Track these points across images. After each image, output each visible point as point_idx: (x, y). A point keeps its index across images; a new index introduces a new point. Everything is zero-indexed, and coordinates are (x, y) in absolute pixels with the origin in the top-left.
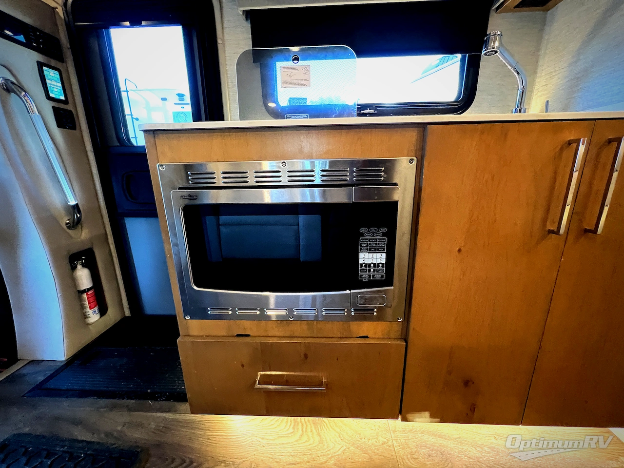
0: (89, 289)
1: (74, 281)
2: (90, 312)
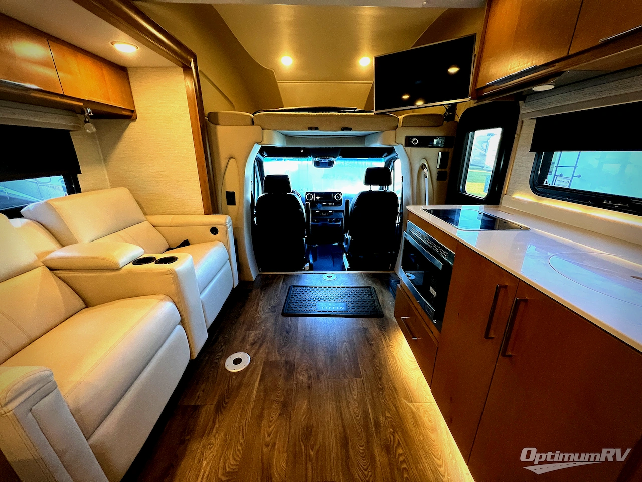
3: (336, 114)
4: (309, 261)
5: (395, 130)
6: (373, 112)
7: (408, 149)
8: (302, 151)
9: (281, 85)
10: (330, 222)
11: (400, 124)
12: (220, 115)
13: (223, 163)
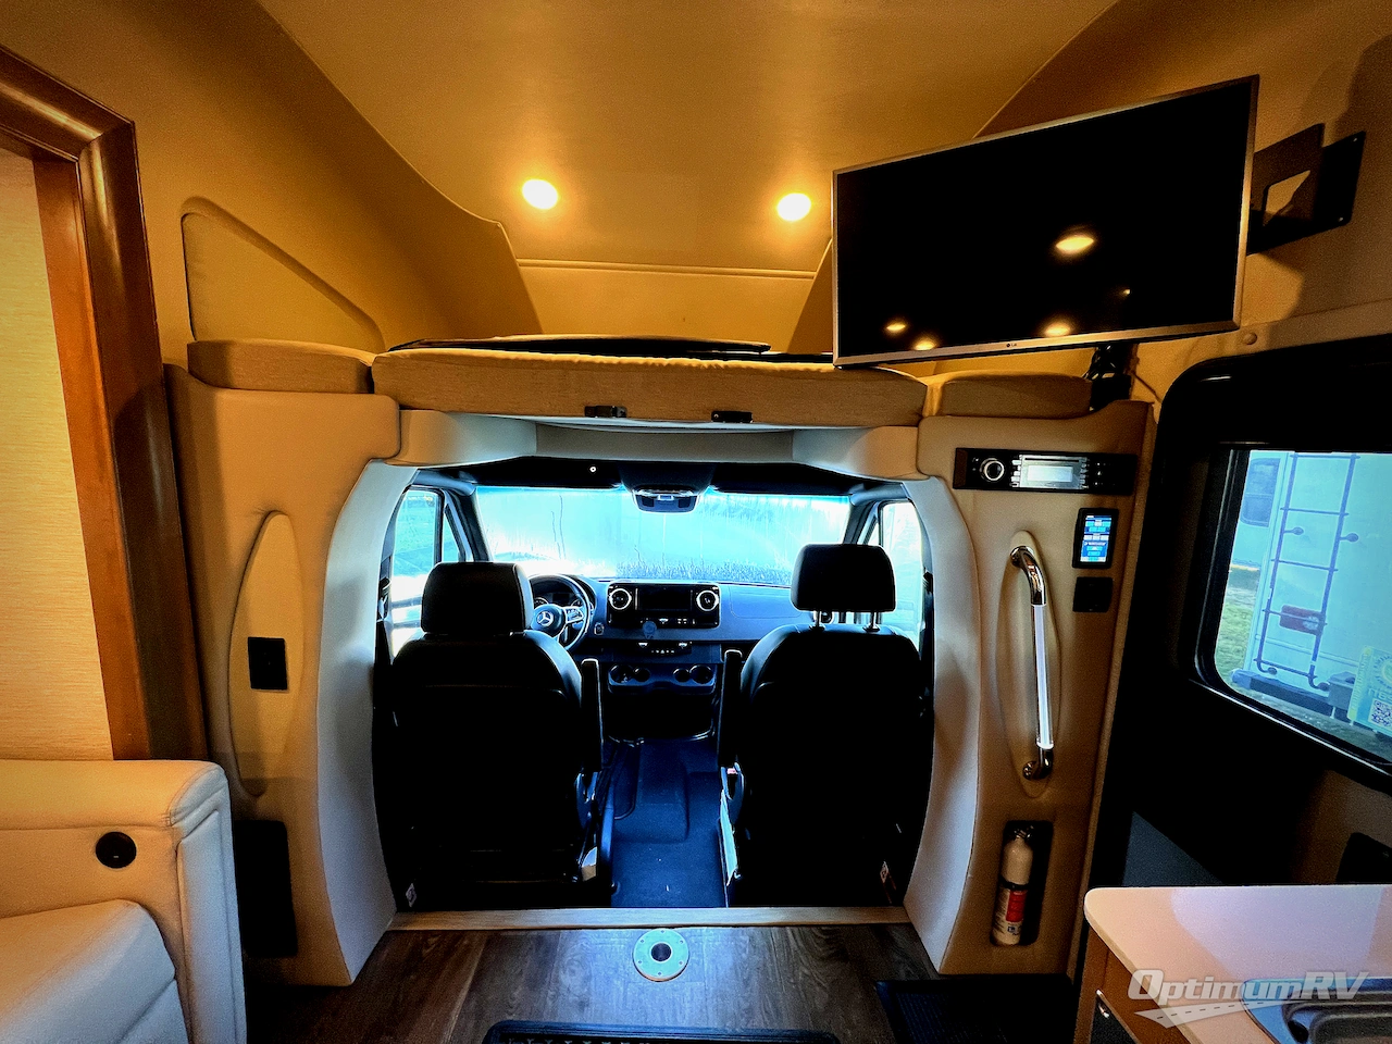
0: (1018, 888)
1: (1001, 859)
2: (1006, 924)
3: (695, 362)
4: (599, 844)
5: (917, 425)
6: (829, 359)
7: (967, 496)
8: (593, 469)
9: (533, 272)
10: (683, 676)
11: (933, 404)
12: (235, 354)
13: (237, 532)
